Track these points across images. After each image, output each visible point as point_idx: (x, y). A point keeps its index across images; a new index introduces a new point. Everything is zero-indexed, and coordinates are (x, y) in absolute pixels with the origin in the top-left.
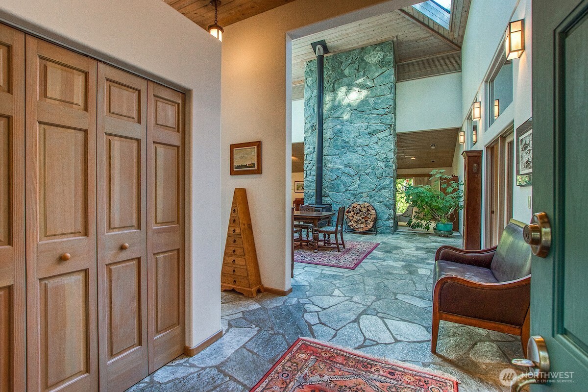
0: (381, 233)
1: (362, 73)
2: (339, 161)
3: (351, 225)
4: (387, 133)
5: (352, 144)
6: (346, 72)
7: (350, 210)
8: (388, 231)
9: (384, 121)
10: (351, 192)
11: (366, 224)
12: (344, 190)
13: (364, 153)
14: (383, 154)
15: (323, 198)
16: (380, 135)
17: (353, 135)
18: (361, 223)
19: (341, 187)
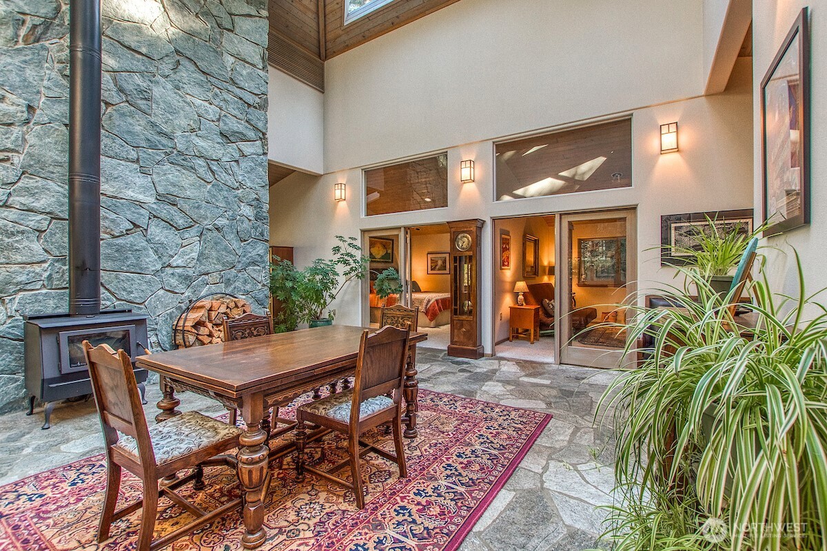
2: (138, 181)
5: (178, 143)
12: (158, 267)
13: (210, 177)
14: (251, 191)
16: (245, 148)
17: (182, 122)
19: (148, 256)
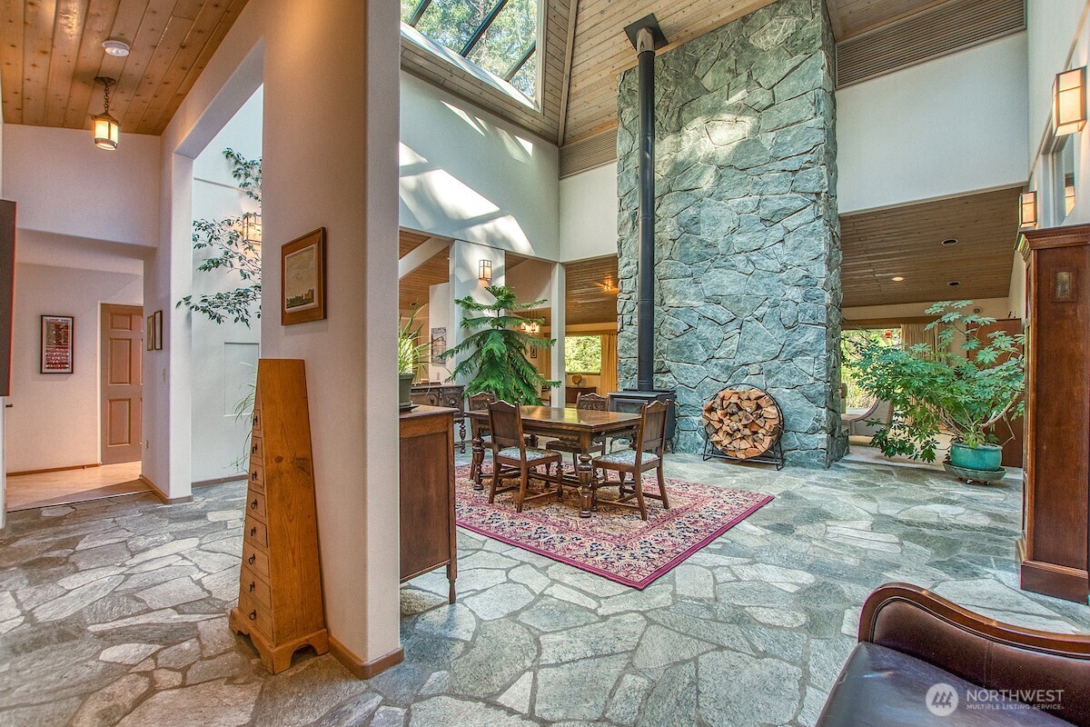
0: (795, 464)
1: (744, 78)
2: (692, 291)
3: (718, 442)
4: (808, 214)
5: (721, 248)
6: (708, 82)
7: (715, 406)
8: (814, 460)
9: (801, 185)
10: (721, 361)
11: (754, 441)
12: (705, 358)
13: (750, 269)
14: (799, 269)
15: (656, 377)
16: (791, 222)
17: (724, 227)
18: (741, 439)
19: (697, 350)
